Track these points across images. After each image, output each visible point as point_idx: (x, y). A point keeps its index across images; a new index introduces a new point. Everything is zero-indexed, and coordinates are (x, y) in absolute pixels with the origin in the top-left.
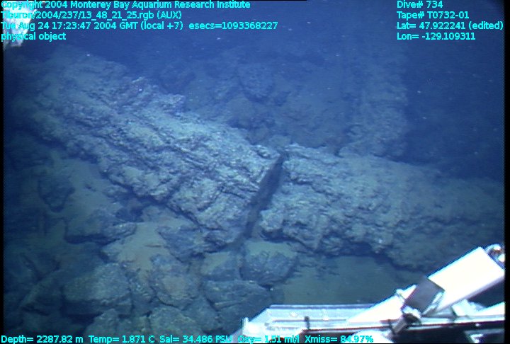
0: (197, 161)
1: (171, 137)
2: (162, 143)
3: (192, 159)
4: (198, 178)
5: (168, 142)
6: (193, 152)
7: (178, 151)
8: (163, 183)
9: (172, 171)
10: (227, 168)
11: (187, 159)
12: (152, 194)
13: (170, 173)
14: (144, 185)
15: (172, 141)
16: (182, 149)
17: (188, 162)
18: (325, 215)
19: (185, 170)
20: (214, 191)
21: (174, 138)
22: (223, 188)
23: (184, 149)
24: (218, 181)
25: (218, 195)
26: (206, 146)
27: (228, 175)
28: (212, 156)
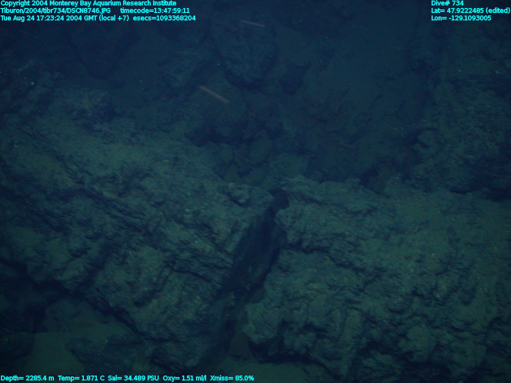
0: (130, 214)
1: (87, 172)
2: (70, 183)
3: (120, 211)
4: (134, 245)
5: (81, 182)
6: (122, 200)
7: (97, 198)
8: (75, 256)
9: (90, 233)
10: (178, 227)
11: (115, 212)
12: (59, 278)
13: (87, 237)
14: (45, 262)
15: (88, 180)
16: (104, 193)
17: (115, 217)
19: (112, 232)
20: (160, 270)
21: (90, 175)
22: (174, 263)
23: (107, 194)
24: (164, 250)
25: (167, 277)
26: (142, 189)
27: (180, 240)
28: (153, 206)
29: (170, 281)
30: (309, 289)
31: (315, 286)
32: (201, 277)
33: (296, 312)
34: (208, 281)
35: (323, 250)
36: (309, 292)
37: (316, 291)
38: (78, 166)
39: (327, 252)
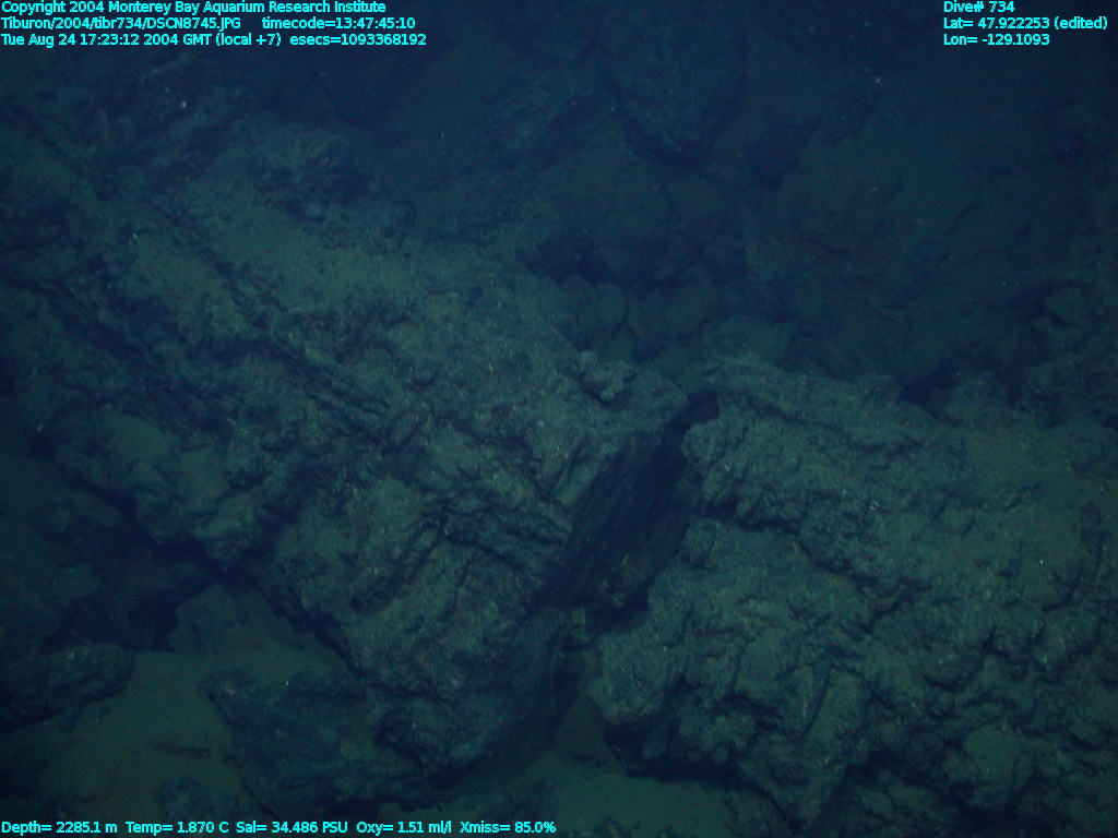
0: (357, 402)
1: (277, 303)
2: (239, 325)
3: (339, 394)
4: (364, 474)
5: (261, 323)
6: (344, 369)
7: (293, 361)
8: (236, 487)
9: (272, 439)
10: (460, 440)
11: (326, 396)
12: (198, 532)
13: (265, 447)
14: (175, 497)
15: (276, 319)
16: (308, 351)
17: (326, 406)
18: (852, 671)
19: (317, 439)
20: (411, 532)
21: (283, 309)
22: (444, 520)
23: (314, 355)
24: (425, 489)
25: (428, 550)
26: (389, 347)
27: (460, 469)
28: (410, 388)
29: (433, 561)
30: (748, 614)
31: (762, 608)
32: (502, 558)
33: (711, 661)
34: (518, 568)
35: (786, 527)
36: (745, 620)
37: (763, 619)
38: (258, 287)
39: (796, 533)
